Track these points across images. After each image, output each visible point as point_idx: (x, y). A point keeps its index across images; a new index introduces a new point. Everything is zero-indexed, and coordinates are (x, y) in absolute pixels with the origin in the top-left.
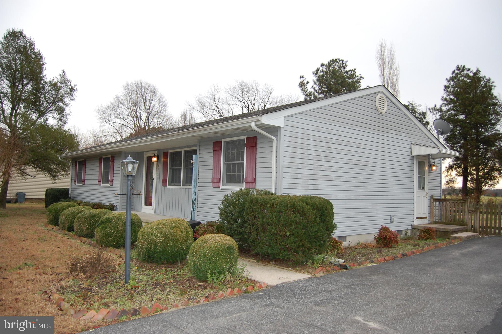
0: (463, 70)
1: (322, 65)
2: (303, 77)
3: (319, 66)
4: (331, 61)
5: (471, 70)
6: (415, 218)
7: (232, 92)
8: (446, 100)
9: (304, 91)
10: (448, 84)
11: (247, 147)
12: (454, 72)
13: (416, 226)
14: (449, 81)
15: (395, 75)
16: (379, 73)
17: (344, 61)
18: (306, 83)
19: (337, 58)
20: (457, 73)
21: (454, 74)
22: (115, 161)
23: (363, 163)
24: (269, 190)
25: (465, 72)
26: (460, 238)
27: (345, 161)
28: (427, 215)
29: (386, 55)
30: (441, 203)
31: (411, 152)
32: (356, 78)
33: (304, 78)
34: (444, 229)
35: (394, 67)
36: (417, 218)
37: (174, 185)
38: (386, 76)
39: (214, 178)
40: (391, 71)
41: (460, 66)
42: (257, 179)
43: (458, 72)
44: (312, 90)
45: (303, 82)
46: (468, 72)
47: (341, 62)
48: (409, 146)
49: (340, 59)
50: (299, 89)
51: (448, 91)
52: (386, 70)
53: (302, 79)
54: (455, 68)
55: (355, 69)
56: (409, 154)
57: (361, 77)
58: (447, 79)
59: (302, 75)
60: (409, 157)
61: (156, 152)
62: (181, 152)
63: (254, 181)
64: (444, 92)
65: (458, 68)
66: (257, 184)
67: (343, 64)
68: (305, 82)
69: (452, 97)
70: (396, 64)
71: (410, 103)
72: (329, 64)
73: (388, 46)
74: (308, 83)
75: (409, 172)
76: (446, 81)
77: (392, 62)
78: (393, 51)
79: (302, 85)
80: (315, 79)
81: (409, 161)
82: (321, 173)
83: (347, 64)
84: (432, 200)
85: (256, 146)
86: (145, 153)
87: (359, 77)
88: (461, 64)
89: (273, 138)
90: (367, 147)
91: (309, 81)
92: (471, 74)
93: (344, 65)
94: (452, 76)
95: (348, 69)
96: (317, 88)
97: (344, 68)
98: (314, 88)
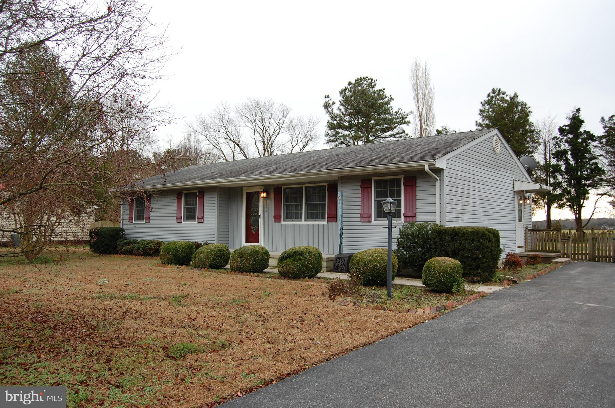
0: (499, 94)
1: (350, 84)
2: (327, 97)
3: (346, 85)
4: (358, 79)
5: (507, 93)
6: (517, 247)
7: (243, 112)
8: (480, 125)
9: (329, 112)
10: (482, 108)
11: (404, 186)
12: (489, 95)
13: (519, 254)
14: (483, 105)
15: (430, 97)
16: (412, 94)
17: (373, 80)
18: (331, 104)
19: (365, 76)
20: (493, 97)
21: (489, 97)
22: (205, 197)
23: (487, 198)
24: (435, 223)
25: (501, 95)
26: (562, 263)
27: (477, 197)
28: (523, 245)
29: (420, 75)
30: (535, 233)
31: (514, 188)
32: (386, 99)
33: (330, 98)
34: (546, 255)
35: (429, 89)
36: (518, 247)
37: (292, 221)
38: (420, 99)
39: (364, 214)
40: (425, 94)
41: (495, 89)
42: (417, 214)
43: (493, 95)
44: (338, 112)
45: (329, 103)
46: (503, 96)
47: (370, 81)
48: (512, 182)
49: (369, 77)
50: (324, 111)
51: (483, 116)
52: (420, 92)
53: (327, 98)
54: (490, 91)
55: (384, 89)
56: (512, 189)
57: (391, 98)
58: (482, 103)
59: (327, 95)
60: (512, 192)
61: (263, 187)
62: (302, 187)
63: (415, 216)
64: (480, 117)
65: (494, 91)
66: (417, 218)
67: (371, 83)
68: (331, 102)
69: (487, 122)
70: (431, 85)
71: (444, 127)
72: (356, 83)
73: (423, 66)
74: (334, 103)
75: (512, 205)
76: (481, 105)
77: (427, 82)
78: (427, 70)
79: (327, 106)
80: (341, 98)
81: (512, 196)
82: (465, 208)
83: (376, 83)
84: (527, 231)
85: (415, 185)
86: (244, 188)
87: (390, 97)
88: (496, 87)
89: (438, 178)
90: (490, 184)
91: (335, 102)
92: (507, 98)
93: (373, 84)
94: (487, 99)
95: (376, 88)
96: (343, 110)
97: (373, 88)
98: (340, 110)
